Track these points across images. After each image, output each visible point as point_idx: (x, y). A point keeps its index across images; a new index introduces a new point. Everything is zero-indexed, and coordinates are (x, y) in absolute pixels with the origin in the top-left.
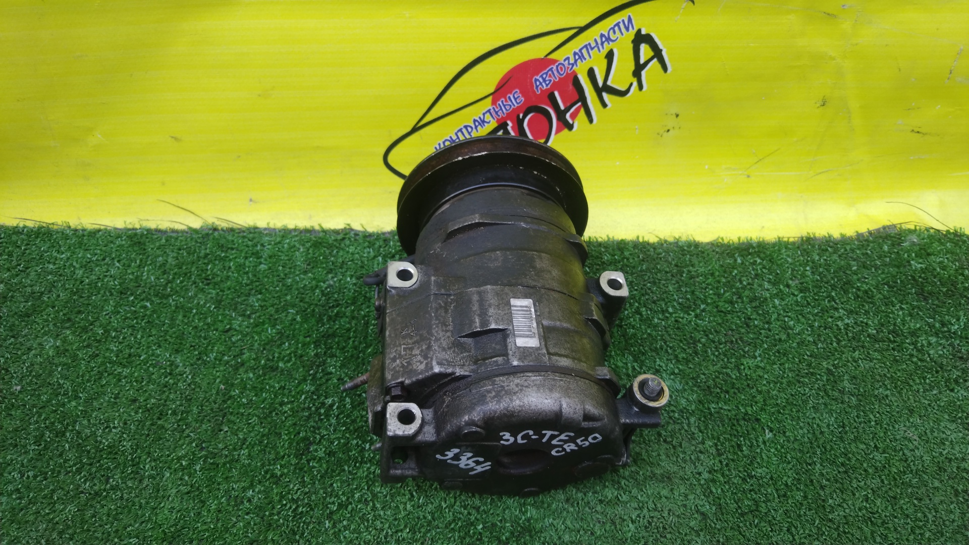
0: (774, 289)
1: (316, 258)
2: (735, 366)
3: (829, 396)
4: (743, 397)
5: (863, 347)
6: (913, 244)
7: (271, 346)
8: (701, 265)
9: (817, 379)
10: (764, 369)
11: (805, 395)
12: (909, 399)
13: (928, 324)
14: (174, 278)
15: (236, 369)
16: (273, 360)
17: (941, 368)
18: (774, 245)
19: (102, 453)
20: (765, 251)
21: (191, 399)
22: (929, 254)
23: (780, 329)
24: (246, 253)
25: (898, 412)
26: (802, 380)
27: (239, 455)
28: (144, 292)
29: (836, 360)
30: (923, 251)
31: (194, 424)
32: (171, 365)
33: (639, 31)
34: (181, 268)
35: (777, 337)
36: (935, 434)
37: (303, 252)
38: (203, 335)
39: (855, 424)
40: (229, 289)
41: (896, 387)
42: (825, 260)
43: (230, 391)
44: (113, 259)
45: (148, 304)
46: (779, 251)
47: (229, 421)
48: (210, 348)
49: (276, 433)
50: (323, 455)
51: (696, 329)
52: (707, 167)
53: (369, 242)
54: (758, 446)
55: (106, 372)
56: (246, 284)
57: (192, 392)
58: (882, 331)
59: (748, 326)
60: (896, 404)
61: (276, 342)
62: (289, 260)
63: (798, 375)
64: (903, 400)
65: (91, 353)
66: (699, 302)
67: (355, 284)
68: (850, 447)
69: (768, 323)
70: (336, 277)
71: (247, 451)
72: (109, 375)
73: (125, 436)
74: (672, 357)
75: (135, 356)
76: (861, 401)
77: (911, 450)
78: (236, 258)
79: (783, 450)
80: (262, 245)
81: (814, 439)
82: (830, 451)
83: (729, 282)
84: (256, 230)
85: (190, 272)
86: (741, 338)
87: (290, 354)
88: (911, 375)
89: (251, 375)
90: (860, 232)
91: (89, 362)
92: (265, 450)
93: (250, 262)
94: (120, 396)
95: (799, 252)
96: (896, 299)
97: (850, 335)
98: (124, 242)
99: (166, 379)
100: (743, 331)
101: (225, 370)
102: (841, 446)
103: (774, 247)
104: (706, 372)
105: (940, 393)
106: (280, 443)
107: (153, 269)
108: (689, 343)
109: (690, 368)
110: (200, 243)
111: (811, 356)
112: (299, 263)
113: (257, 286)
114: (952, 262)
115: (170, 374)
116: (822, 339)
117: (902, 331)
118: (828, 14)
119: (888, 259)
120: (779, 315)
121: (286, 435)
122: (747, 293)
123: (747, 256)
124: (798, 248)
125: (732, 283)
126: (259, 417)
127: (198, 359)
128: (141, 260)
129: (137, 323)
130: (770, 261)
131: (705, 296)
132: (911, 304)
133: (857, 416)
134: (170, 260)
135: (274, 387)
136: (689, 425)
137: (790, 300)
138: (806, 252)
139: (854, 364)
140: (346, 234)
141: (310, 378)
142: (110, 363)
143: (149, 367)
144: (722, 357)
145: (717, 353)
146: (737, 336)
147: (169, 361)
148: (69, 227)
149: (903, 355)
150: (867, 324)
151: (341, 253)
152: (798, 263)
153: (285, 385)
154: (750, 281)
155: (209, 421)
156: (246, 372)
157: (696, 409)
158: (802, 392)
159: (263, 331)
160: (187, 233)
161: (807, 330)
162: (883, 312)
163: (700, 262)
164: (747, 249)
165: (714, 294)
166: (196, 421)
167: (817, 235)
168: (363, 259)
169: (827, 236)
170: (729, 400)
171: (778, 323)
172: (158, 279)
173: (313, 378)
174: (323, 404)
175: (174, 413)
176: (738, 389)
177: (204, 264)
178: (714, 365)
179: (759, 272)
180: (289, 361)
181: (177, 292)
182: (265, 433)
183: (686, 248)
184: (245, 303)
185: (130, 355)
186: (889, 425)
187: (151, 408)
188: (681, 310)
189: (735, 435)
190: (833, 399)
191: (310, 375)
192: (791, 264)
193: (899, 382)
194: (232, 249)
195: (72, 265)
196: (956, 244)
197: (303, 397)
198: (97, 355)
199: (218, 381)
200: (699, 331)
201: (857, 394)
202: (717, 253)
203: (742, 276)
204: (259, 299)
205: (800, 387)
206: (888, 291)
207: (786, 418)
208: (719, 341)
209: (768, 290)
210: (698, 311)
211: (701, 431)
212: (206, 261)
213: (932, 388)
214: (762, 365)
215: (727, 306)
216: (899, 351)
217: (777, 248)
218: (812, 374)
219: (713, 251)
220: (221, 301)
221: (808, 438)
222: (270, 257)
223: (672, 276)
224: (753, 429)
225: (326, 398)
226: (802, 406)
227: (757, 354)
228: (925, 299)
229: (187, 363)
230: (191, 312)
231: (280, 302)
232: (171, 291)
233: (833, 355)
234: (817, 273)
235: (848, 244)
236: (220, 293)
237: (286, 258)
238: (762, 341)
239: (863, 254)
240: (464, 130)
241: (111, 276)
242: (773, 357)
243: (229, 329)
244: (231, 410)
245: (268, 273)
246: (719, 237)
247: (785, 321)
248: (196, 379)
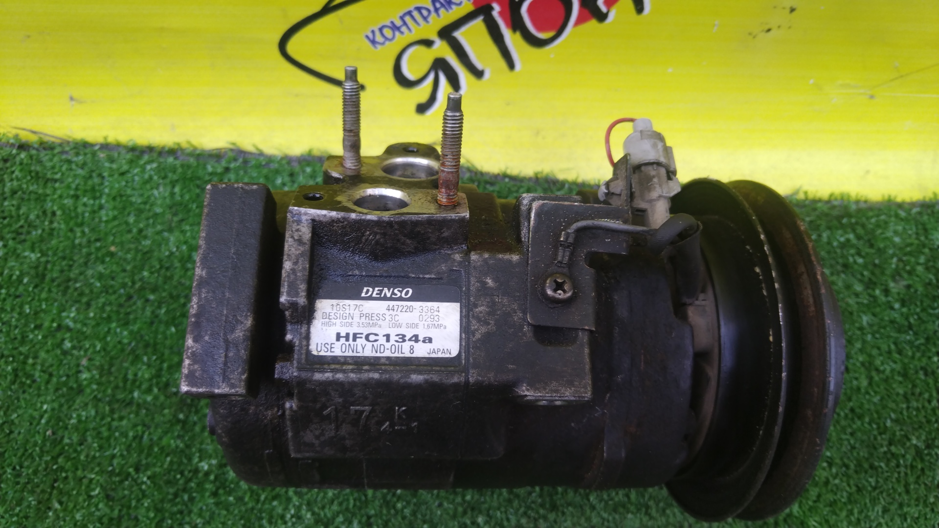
15: (71, 401)
20: (864, 219)
26: (876, 464)
35: (855, 383)
43: (63, 438)
46: (886, 223)
47: (61, 492)
48: (30, 361)
53: (268, 176)
56: (80, 245)
62: (145, 203)
78: (61, 197)
84: (88, 149)
87: (151, 378)
89: (93, 412)
93: (85, 205)
101: (53, 401)
103: (878, 216)
111: (896, 421)
112: (160, 210)
113: (98, 249)
123: (837, 229)
156: (86, 405)
158: (873, 484)
159: (109, 331)
164: (839, 218)
177: (13, 205)
180: (149, 390)
184: (82, 277)
192: (901, 249)
194: (56, 181)
199: (43, 421)
205: (872, 476)
209: (857, 295)
218: (893, 454)
220: (43, 275)
222: (114, 199)
226: (869, 505)
231: (134, 283)
236: (43, 259)
237: (139, 201)
240: (416, 14)
243: (59, 327)
244: (64, 475)
245: (113, 228)
246: (801, 187)
247: (870, 356)
248: (11, 415)
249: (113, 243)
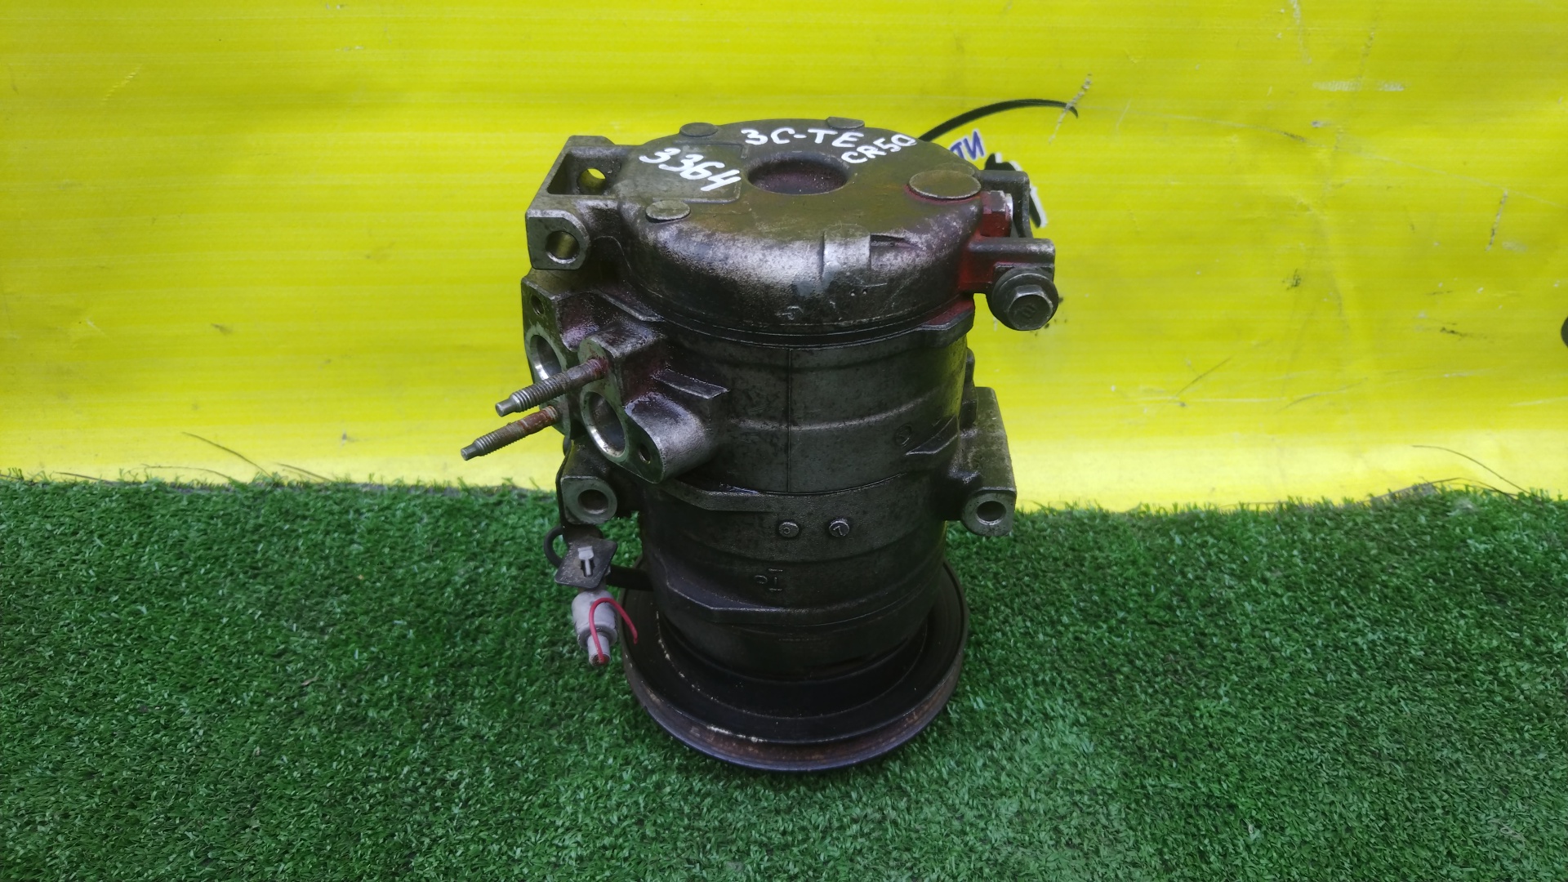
0: (1241, 585)
1: (451, 534)
2: (1185, 712)
3: (1355, 763)
4: (1203, 766)
5: (1405, 679)
6: (1467, 512)
7: (357, 682)
8: (1114, 547)
9: (1331, 734)
10: (1236, 717)
11: (1311, 761)
12: (1498, 768)
13: (1512, 641)
14: (195, 565)
15: (288, 719)
16: (357, 706)
17: (1548, 714)
18: (1235, 516)
19: (10, 871)
20: (1220, 525)
21: (197, 772)
22: (1495, 529)
23: (1258, 650)
24: (329, 524)
25: (1481, 791)
26: (1305, 734)
27: (275, 873)
28: (139, 588)
29: (1360, 700)
30: (1485, 524)
31: (197, 815)
32: (170, 711)
33: (992, 158)
34: (210, 548)
35: (1254, 663)
36: (1554, 831)
37: (428, 524)
38: (234, 661)
39: (1407, 813)
40: (292, 584)
41: (1471, 747)
42: (1323, 539)
43: (273, 758)
44: (92, 532)
45: (144, 609)
46: (1244, 525)
47: (264, 810)
48: (244, 682)
49: (350, 833)
50: (433, 874)
51: (1111, 651)
52: (1113, 388)
53: (544, 508)
54: (1237, 853)
55: (45, 723)
56: (322, 575)
57: (201, 759)
58: (1434, 653)
59: (1202, 646)
60: (1475, 776)
61: (366, 673)
62: (403, 537)
63: (1297, 727)
64: (1487, 769)
65: (22, 691)
66: (1114, 607)
67: (514, 578)
68: (1403, 855)
69: (1235, 640)
70: (482, 566)
71: (290, 864)
72: (50, 728)
73: (60, 838)
74: (1073, 696)
75: (105, 695)
76: (1412, 771)
77: (1515, 861)
78: (308, 532)
79: (1282, 861)
80: (358, 511)
81: (1337, 841)
82: (1368, 862)
83: (1163, 574)
84: (349, 487)
85: (226, 555)
86: (1191, 666)
87: (391, 695)
88: (1496, 725)
89: (315, 731)
90: (1376, 495)
91: (16, 706)
92: (325, 864)
93: (334, 539)
94: (64, 766)
95: (1278, 528)
96: (1450, 599)
97: (1380, 658)
98: (114, 505)
99: (157, 736)
100: (1193, 653)
101: (267, 722)
102: (1387, 852)
103: (1235, 520)
104: (1135, 722)
105: (1552, 757)
106: (356, 852)
107: (159, 550)
108: (1100, 675)
109: (1106, 715)
110: (249, 507)
111: (1316, 695)
112: (419, 542)
113: (342, 580)
114: (1536, 542)
115: (165, 727)
116: (1333, 667)
117: (1468, 651)
118: (1292, 136)
119: (1428, 538)
120: (1254, 627)
121: (369, 836)
122: (1194, 592)
123: (1191, 533)
124: (1276, 520)
125: (1169, 576)
126: (320, 803)
127: (220, 702)
128: (141, 535)
129: (118, 640)
130: (1230, 540)
131: (1124, 598)
132: (1477, 608)
133: (1409, 799)
134: (192, 534)
135: (355, 752)
136: (1108, 816)
137: (1269, 603)
138: (1290, 528)
139: (1392, 707)
140: (503, 495)
141: (422, 736)
142: (54, 708)
143: (128, 714)
144: (1160, 696)
145: (1150, 691)
146: (1184, 662)
147: (167, 704)
148: (22, 478)
149: (1476, 691)
150: (1406, 641)
151: (494, 527)
152: (1278, 545)
153: (376, 749)
154: (1199, 572)
155: (227, 810)
156: (307, 725)
157: (1120, 788)
158: (1307, 757)
159: (344, 654)
160: (228, 490)
161: (1306, 653)
162: (1431, 620)
163: (1111, 543)
164: (1193, 521)
165: (1140, 595)
166: (202, 810)
167: (1305, 501)
168: (531, 535)
169: (1321, 501)
170: (1179, 772)
171: (1254, 641)
172: (168, 566)
173: (428, 736)
174: (443, 781)
175: (163, 796)
176: (1193, 751)
177: (252, 541)
178: (1147, 711)
179: (1214, 558)
180: (386, 708)
181: (197, 588)
182: (329, 832)
183: (1086, 521)
184: (319, 607)
185: (95, 695)
186: (1468, 814)
187: (121, 787)
188: (1085, 620)
189: (1194, 835)
190: (1363, 769)
191: (422, 732)
192: (1266, 546)
193: (1476, 738)
194: (304, 517)
195: (16, 541)
196: (1538, 515)
197: (406, 769)
198: (35, 694)
199: (252, 739)
200: (1116, 655)
201: (1404, 758)
202: (1140, 528)
203: (1186, 565)
204: (344, 602)
205: (1303, 748)
206: (1435, 588)
207: (1283, 803)
208: (1152, 670)
209: (1231, 587)
210: (1113, 622)
211: (1131, 828)
212: (256, 537)
213: (1536, 749)
214: (1232, 710)
215: (1162, 613)
216: (1467, 686)
217: (1239, 521)
218: (1321, 725)
219: (1134, 526)
220: (275, 604)
221: (1326, 839)
222: (370, 532)
223: (1066, 565)
224: (1226, 823)
225: (448, 769)
226: (1309, 781)
227: (1221, 692)
228: (1501, 600)
229: (200, 709)
230: (219, 622)
231: (381, 607)
232: (187, 587)
233: (1355, 693)
234: (1312, 560)
235: (1358, 515)
236: (275, 591)
237: (397, 534)
238: (1228, 669)
239: (1385, 530)
241: (84, 562)
242: (1250, 697)
243: (284, 651)
244: (269, 791)
245: (363, 559)
246: (1141, 504)
247: (1265, 638)
248: (211, 736)
249: (362, 572)
